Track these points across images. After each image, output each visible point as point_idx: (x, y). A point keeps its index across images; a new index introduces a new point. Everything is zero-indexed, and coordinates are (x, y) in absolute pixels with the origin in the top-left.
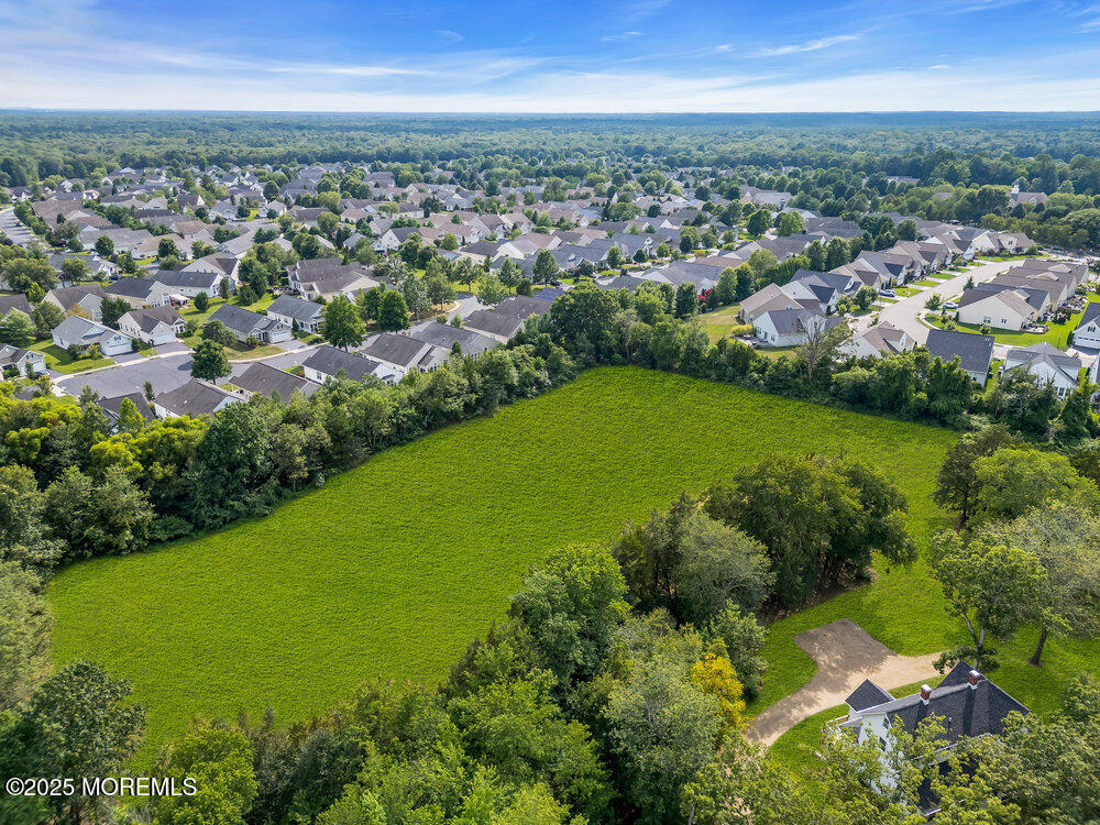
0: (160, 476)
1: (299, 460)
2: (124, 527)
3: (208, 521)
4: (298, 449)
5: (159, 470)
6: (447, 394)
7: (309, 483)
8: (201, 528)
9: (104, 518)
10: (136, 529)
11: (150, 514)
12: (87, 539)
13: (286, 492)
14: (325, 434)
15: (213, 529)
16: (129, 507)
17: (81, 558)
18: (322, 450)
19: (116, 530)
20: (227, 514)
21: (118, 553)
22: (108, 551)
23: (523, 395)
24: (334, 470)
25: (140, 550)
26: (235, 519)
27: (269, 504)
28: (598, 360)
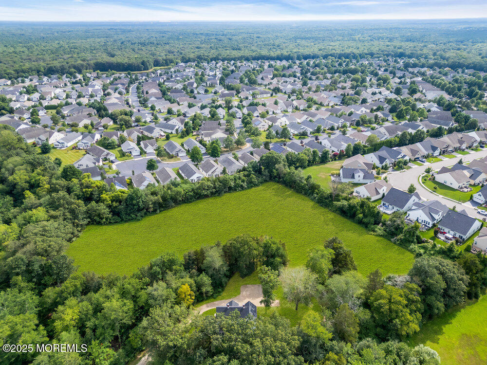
0: (114, 206)
1: (150, 206)
2: (103, 218)
3: (125, 219)
4: (151, 203)
5: (115, 204)
6: (204, 189)
7: (155, 211)
8: (123, 221)
9: (99, 215)
10: (107, 219)
11: (110, 216)
12: (95, 220)
13: (148, 213)
14: (160, 199)
15: (126, 221)
16: (104, 213)
17: (93, 224)
18: (159, 203)
19: (102, 219)
20: (130, 218)
21: (102, 224)
22: (99, 223)
23: (236, 190)
24: (162, 209)
25: (107, 224)
26: (132, 220)
27: (142, 217)
28: (270, 179)
